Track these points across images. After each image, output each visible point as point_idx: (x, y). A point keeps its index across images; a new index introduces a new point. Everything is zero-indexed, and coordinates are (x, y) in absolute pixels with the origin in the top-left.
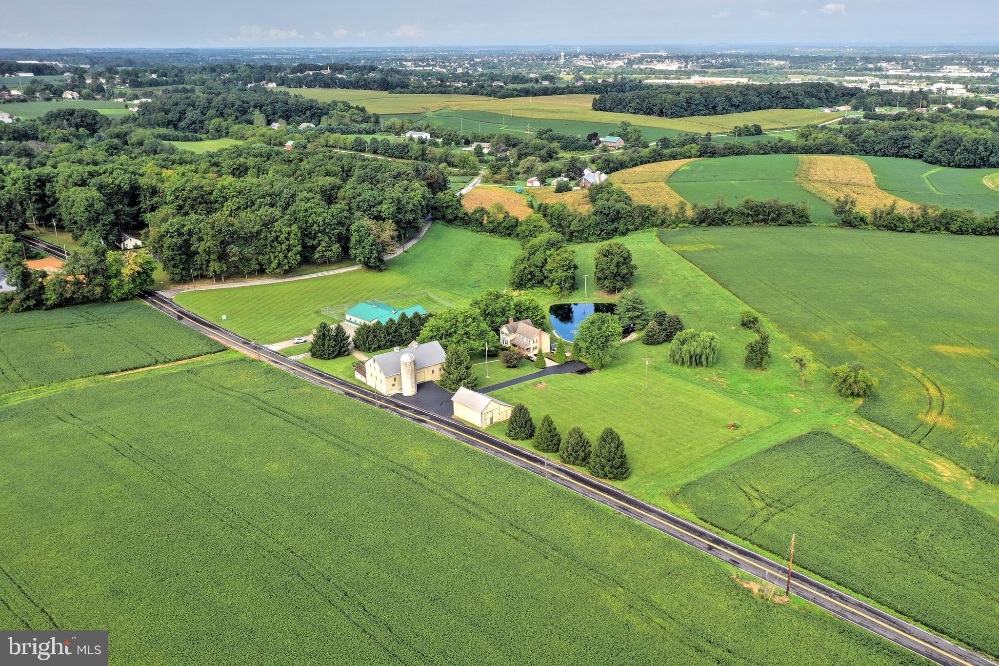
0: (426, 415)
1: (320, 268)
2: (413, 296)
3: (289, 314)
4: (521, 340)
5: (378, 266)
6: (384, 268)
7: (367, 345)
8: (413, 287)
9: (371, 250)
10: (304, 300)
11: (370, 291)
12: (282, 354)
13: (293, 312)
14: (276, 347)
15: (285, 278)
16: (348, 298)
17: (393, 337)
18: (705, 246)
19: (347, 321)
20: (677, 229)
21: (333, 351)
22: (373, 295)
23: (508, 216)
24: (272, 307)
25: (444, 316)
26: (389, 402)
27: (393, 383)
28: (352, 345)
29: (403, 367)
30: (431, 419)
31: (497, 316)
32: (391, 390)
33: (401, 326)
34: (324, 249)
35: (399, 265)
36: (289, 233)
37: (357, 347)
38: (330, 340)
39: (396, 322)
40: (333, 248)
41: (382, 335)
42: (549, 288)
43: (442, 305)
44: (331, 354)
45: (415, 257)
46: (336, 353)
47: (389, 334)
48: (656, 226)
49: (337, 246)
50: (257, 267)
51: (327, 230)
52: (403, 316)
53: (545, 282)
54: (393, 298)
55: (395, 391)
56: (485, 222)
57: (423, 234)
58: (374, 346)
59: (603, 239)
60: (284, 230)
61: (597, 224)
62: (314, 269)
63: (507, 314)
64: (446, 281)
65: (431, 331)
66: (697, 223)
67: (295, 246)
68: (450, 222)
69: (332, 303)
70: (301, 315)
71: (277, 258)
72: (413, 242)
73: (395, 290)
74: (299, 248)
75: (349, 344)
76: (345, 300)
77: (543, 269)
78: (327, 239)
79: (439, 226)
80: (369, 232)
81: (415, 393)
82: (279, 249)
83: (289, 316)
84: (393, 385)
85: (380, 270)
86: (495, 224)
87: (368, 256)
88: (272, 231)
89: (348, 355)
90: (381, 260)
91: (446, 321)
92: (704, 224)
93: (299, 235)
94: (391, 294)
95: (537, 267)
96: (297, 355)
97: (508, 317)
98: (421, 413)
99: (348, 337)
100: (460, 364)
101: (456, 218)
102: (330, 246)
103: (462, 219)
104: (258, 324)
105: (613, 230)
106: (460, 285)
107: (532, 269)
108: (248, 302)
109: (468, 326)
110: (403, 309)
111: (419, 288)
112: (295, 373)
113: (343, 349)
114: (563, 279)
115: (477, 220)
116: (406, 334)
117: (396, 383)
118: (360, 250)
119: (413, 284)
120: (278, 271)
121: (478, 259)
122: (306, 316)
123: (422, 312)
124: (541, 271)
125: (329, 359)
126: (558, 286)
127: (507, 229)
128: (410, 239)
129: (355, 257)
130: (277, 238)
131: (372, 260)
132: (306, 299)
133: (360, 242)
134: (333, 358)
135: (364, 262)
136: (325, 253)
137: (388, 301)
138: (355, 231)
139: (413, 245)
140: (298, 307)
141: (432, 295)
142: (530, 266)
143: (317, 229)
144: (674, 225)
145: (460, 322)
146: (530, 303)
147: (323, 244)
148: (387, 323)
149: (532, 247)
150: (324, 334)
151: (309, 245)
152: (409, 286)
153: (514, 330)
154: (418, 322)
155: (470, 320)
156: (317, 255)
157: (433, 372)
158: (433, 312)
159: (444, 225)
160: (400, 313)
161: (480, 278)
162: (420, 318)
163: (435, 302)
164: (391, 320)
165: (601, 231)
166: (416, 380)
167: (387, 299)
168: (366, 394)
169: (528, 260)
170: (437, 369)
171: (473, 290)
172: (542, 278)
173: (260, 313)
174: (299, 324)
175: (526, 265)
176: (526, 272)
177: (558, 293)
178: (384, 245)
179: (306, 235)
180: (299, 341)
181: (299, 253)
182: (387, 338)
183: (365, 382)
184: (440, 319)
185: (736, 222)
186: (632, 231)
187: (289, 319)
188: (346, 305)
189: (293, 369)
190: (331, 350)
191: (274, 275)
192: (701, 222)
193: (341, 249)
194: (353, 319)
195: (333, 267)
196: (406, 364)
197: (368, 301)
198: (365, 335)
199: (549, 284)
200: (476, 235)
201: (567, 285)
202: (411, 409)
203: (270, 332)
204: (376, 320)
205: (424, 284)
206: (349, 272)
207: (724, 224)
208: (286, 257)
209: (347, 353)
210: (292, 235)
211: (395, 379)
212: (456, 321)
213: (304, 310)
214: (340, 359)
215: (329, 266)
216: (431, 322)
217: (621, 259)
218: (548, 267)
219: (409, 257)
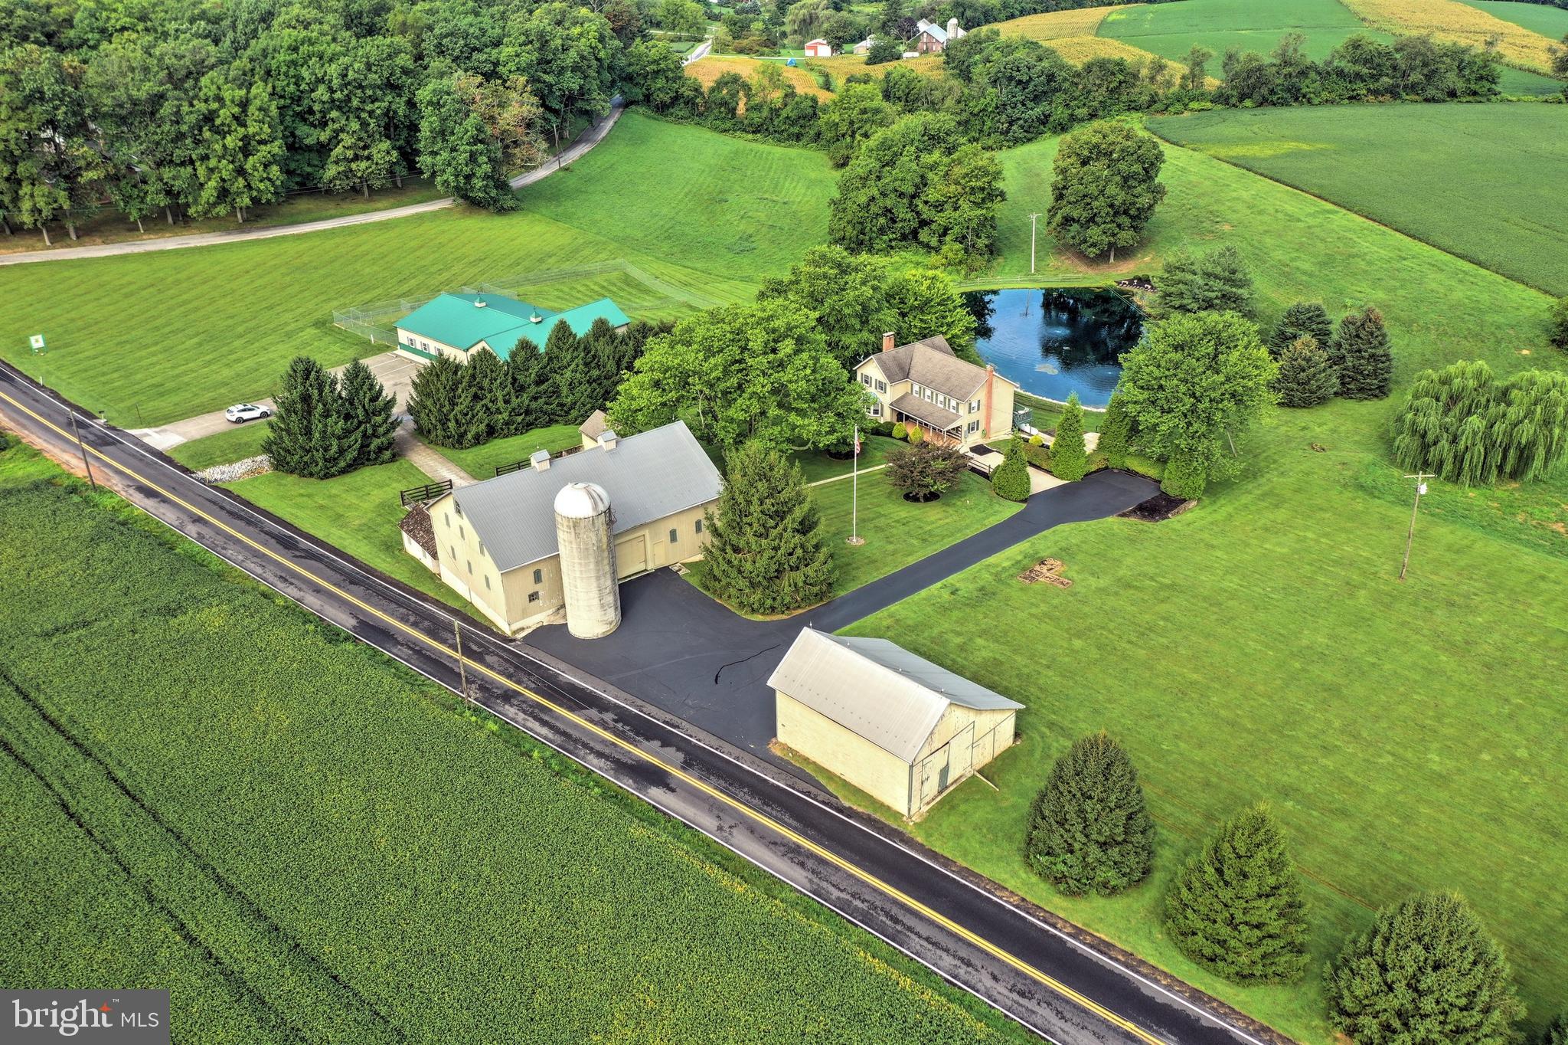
0: (667, 740)
1: (345, 206)
2: (588, 274)
3: (240, 329)
4: (927, 401)
5: (496, 201)
6: (511, 203)
7: (452, 425)
8: (586, 252)
9: (473, 158)
10: (290, 290)
11: (473, 263)
12: (180, 459)
13: (252, 324)
14: (164, 439)
15: (250, 231)
16: (413, 282)
17: (535, 399)
18: (1290, 146)
19: (404, 347)
20: (1187, 114)
21: (342, 452)
22: (482, 273)
23: (793, 95)
24: (197, 309)
25: (700, 333)
26: (518, 667)
27: (532, 588)
28: (409, 422)
29: (563, 536)
30: (686, 766)
31: (848, 328)
32: (525, 614)
33: (556, 364)
34: (350, 154)
35: (550, 200)
36: (244, 104)
37: (422, 433)
38: (326, 414)
39: (542, 350)
40: (374, 151)
41: (499, 394)
42: (937, 250)
43: (664, 299)
44: (334, 460)
45: (588, 180)
46: (350, 456)
47: (521, 389)
48: (1137, 109)
49: (386, 145)
50: (163, 201)
51: (355, 102)
52: (563, 331)
53: (924, 235)
54: (534, 282)
55: (540, 617)
56: (741, 109)
57: (603, 134)
58: (473, 430)
59: (1017, 141)
60: (227, 95)
61: (1001, 108)
62: (330, 206)
63: (873, 323)
64: (669, 238)
65: (657, 384)
66: (1233, 100)
67: (262, 142)
68: (662, 109)
69: (368, 296)
70: (274, 330)
71: (216, 176)
72: (583, 149)
73: (541, 261)
74: (277, 147)
75: (395, 425)
76: (405, 287)
77: (917, 201)
78: (355, 125)
79: (639, 119)
80: (465, 105)
81: (613, 628)
82: (218, 147)
83: (241, 336)
84: (533, 597)
85: (502, 211)
86: (765, 113)
87: (467, 170)
88: (196, 96)
89: (394, 458)
90: (502, 186)
91: (710, 352)
92: (1248, 103)
93: (274, 111)
94: (528, 270)
95: (902, 195)
96: (230, 462)
97: (878, 331)
98: (643, 730)
99: (391, 403)
100: (780, 515)
101: (676, 98)
102: (365, 147)
103: (690, 102)
104: (141, 359)
105: (1038, 119)
106: (705, 246)
107: (889, 203)
108: (127, 296)
109: (781, 365)
110: (561, 310)
111: (603, 256)
112: (200, 537)
113: (375, 443)
114: (973, 225)
115: (725, 104)
116: (571, 386)
117: (542, 589)
118: (445, 155)
119: (587, 244)
120: (222, 210)
121: (737, 187)
122: (289, 335)
123: (618, 319)
124: (912, 207)
125: (327, 476)
126: (957, 246)
127: (793, 124)
128: (575, 143)
129: (434, 174)
130: (209, 118)
131: (478, 183)
132: (296, 288)
133: (442, 133)
134: (343, 472)
135: (457, 188)
136: (354, 166)
137: (521, 290)
138: (430, 103)
139: (582, 157)
140: (270, 308)
141: (635, 272)
142: (884, 194)
143: (326, 98)
144: (1179, 107)
145: (754, 354)
146: (929, 288)
147: (347, 140)
148: (513, 355)
149: (885, 145)
150: (306, 398)
151: (308, 141)
152: (576, 251)
153: (900, 372)
154: (609, 350)
155: (787, 347)
156: (331, 171)
157: (673, 536)
158: (653, 318)
159: (649, 117)
160: (552, 322)
161: (750, 231)
162: (613, 338)
163: (647, 291)
164: (525, 346)
165: (1011, 124)
166: (614, 572)
167: (518, 284)
168: (436, 629)
169: (879, 178)
170: (685, 527)
171: (738, 259)
172: (915, 224)
173: (157, 329)
174: (263, 358)
175: (875, 192)
176: (874, 209)
177: (960, 262)
178: (509, 143)
179: (302, 117)
180: (246, 415)
181: (274, 160)
182: (515, 402)
183: (434, 570)
184: (689, 344)
185: (1325, 95)
186: (1082, 120)
187: (237, 343)
188: (404, 303)
189: (198, 520)
190: (334, 448)
191: (210, 221)
192: (1242, 97)
193: (395, 153)
194: (419, 341)
195: (379, 205)
196: (576, 524)
197: (467, 290)
198: (442, 394)
199: (934, 242)
200: (723, 137)
201: (982, 242)
202: (602, 705)
203: (169, 385)
204: (479, 347)
205: (613, 246)
206: (420, 218)
207: (1296, 100)
208: (241, 172)
209: (387, 454)
210: (252, 109)
211: (538, 576)
212: (744, 349)
213: (289, 316)
214: (367, 475)
215: (371, 199)
216: (656, 353)
217: (1137, 168)
218: (932, 195)
219: (572, 181)
